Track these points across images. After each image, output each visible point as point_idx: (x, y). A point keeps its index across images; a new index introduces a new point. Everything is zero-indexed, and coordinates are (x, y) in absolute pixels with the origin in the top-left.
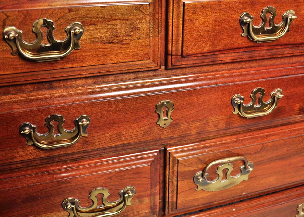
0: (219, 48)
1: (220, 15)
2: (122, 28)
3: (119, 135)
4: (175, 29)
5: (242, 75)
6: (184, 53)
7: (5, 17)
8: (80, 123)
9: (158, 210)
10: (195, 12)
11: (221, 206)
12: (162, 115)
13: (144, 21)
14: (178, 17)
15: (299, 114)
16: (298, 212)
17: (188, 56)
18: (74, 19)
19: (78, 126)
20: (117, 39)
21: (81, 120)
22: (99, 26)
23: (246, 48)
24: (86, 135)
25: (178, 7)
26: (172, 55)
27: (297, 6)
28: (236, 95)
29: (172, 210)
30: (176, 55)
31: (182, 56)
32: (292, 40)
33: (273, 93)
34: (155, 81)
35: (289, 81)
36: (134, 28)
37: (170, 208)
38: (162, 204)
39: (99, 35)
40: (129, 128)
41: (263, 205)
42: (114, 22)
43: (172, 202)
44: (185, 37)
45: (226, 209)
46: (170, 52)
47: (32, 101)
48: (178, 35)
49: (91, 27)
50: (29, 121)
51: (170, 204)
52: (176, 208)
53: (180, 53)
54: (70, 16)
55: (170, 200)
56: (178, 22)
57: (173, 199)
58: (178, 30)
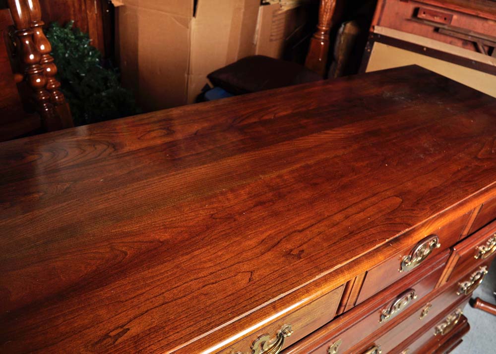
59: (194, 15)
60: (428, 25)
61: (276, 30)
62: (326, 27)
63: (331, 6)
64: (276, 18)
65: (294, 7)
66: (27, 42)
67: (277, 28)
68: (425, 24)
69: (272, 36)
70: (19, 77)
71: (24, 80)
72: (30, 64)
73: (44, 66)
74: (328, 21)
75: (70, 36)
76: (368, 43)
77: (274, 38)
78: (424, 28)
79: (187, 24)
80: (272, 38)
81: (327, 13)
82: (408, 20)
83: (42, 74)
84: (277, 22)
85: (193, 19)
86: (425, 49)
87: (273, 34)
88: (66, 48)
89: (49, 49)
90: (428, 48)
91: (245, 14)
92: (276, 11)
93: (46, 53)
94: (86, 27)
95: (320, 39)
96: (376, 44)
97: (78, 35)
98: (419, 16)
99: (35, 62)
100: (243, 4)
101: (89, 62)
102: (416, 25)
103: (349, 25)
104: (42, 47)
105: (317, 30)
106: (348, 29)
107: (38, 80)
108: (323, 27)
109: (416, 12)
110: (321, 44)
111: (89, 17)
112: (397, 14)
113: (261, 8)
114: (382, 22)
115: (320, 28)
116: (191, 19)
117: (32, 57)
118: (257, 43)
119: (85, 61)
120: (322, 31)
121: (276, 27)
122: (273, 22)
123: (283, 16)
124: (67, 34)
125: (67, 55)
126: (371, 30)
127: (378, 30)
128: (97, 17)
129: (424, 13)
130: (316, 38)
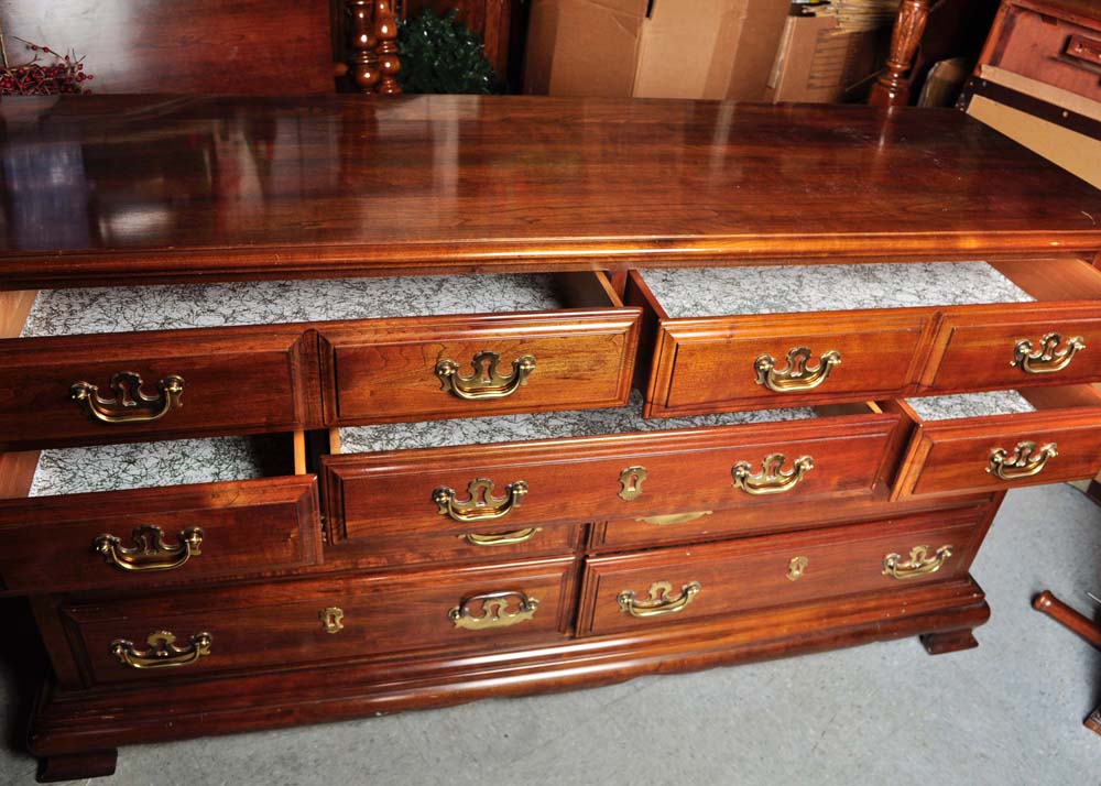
0: (720, 397)
1: (727, 358)
2: (584, 362)
3: (564, 507)
4: (661, 373)
5: (752, 435)
6: (670, 404)
7: (442, 348)
8: (515, 492)
9: (577, 541)
10: (691, 355)
11: (670, 547)
12: (627, 484)
13: (615, 353)
14: (668, 359)
15: (838, 490)
16: (790, 570)
17: (675, 407)
18: (526, 352)
19: (512, 495)
20: (576, 374)
21: (515, 487)
22: (556, 358)
23: (761, 397)
24: (517, 506)
25: (670, 348)
26: (652, 403)
27: (845, 345)
28: (740, 463)
29: (597, 544)
30: (658, 404)
31: (666, 406)
32: (833, 387)
33: (797, 461)
34: (625, 440)
35: (825, 446)
36: (601, 361)
37: (594, 540)
38: (583, 535)
39: (553, 369)
40: (578, 499)
41: (734, 552)
42: (576, 355)
43: (599, 534)
44: (673, 385)
45: (676, 552)
46: (650, 400)
47: (456, 459)
48: (664, 380)
49: (546, 361)
50: (446, 484)
51: (595, 535)
52: (604, 542)
53: (664, 402)
54: (520, 348)
55: (596, 530)
56: (667, 365)
57: (600, 528)
58: (665, 375)
59: (648, 15)
60: (1090, 72)
61: (821, 68)
62: (902, 65)
63: (915, 24)
64: (822, 45)
65: (867, 29)
66: (361, 15)
67: (825, 65)
68: (1084, 70)
69: (812, 77)
70: (342, 69)
71: (348, 73)
72: (360, 48)
73: (381, 58)
74: (907, 52)
75: (447, 32)
76: (963, 96)
77: (817, 83)
78: (1082, 77)
79: (634, 29)
80: (812, 81)
81: (905, 36)
82: (1053, 59)
83: (375, 66)
84: (826, 53)
85: (646, 20)
86: (1065, 114)
87: (817, 75)
88: (437, 49)
89: (394, 33)
90: (1071, 113)
91: (746, 25)
92: (827, 31)
93: (388, 39)
94: (480, 24)
95: (890, 86)
96: (975, 96)
97: (461, 33)
98: (1070, 52)
99: (366, 47)
100: (746, 6)
101: (470, 80)
102: (1066, 71)
103: (945, 63)
104: (385, 30)
105: (888, 70)
106: (943, 70)
107: (367, 75)
108: (897, 63)
109: (1068, 42)
110: (888, 96)
111: (488, 9)
112: (1035, 45)
113: (792, 21)
114: (1004, 61)
115: (891, 64)
116: (641, 21)
117: (364, 38)
118: (777, 85)
119: (464, 76)
120: (894, 72)
121: (824, 61)
122: (820, 51)
123: (845, 43)
124: (443, 28)
125: (436, 64)
126: (977, 73)
127: (987, 73)
128: (502, 9)
129: (1081, 47)
130: (881, 84)
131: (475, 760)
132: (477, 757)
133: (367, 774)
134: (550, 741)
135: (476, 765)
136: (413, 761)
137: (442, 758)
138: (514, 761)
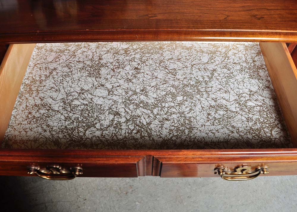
131: (190, 185)
132: (190, 184)
133: (155, 185)
134: (214, 181)
135: (190, 187)
136: (170, 182)
137: (179, 183)
138: (202, 187)
